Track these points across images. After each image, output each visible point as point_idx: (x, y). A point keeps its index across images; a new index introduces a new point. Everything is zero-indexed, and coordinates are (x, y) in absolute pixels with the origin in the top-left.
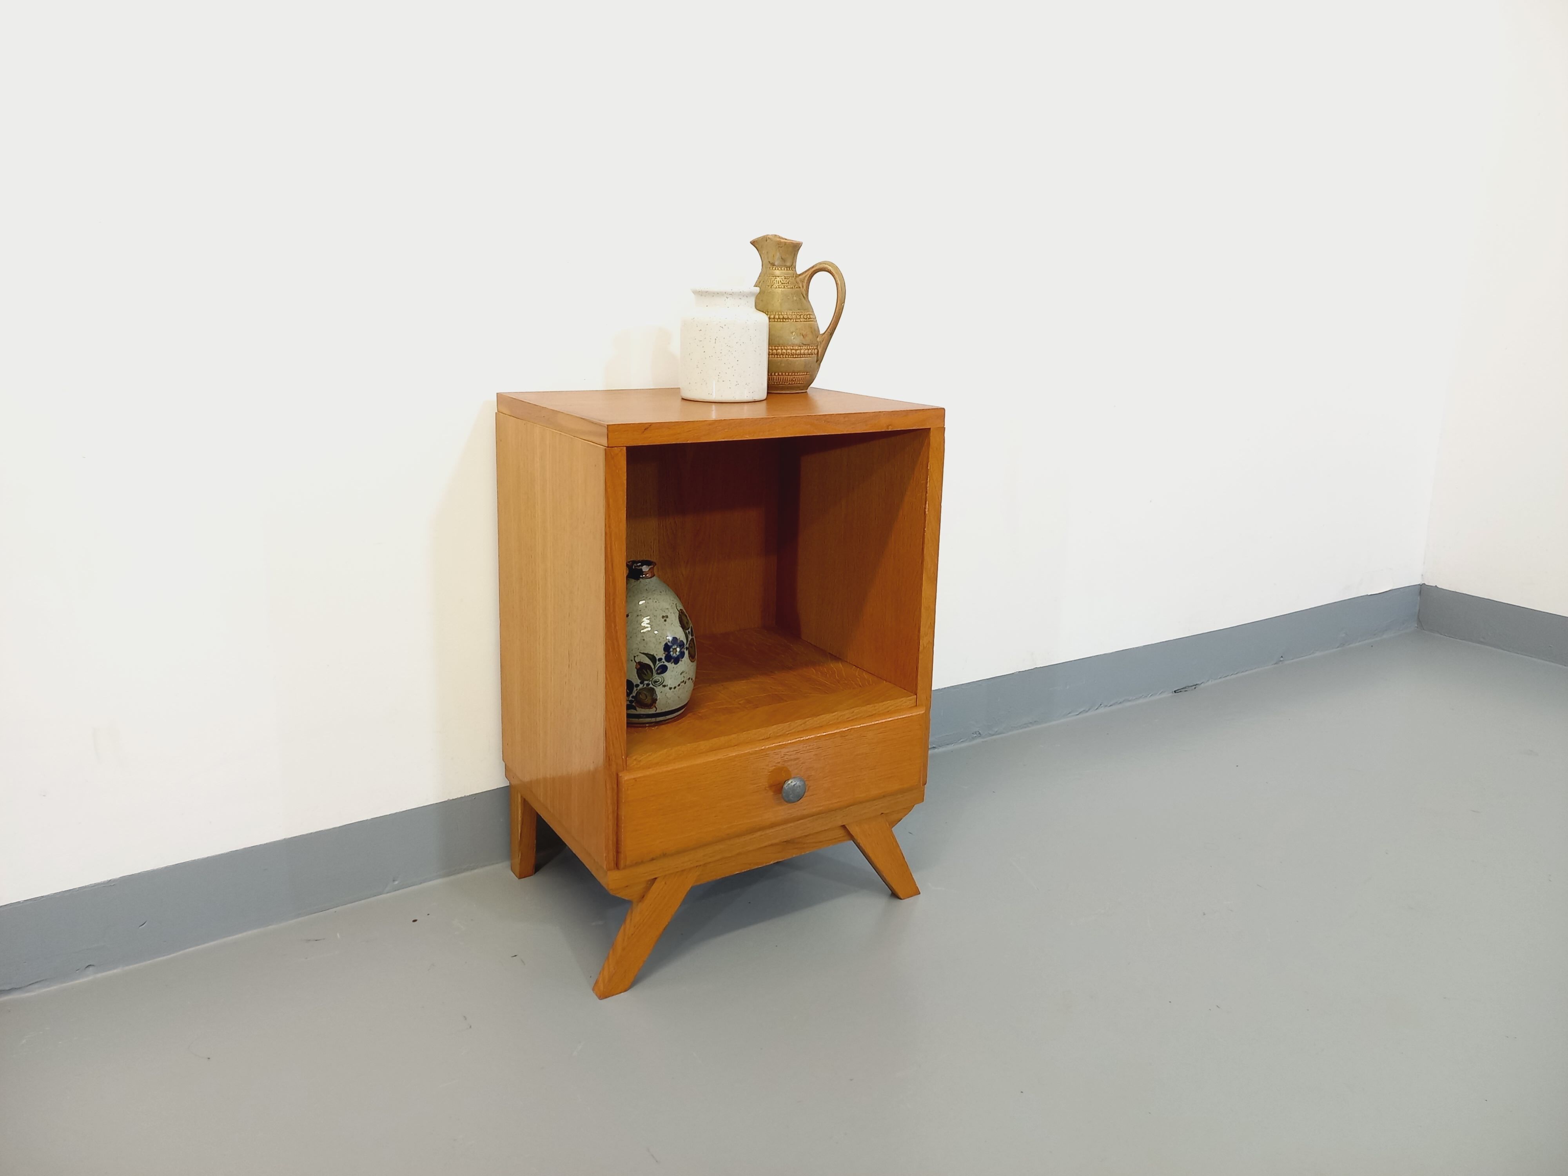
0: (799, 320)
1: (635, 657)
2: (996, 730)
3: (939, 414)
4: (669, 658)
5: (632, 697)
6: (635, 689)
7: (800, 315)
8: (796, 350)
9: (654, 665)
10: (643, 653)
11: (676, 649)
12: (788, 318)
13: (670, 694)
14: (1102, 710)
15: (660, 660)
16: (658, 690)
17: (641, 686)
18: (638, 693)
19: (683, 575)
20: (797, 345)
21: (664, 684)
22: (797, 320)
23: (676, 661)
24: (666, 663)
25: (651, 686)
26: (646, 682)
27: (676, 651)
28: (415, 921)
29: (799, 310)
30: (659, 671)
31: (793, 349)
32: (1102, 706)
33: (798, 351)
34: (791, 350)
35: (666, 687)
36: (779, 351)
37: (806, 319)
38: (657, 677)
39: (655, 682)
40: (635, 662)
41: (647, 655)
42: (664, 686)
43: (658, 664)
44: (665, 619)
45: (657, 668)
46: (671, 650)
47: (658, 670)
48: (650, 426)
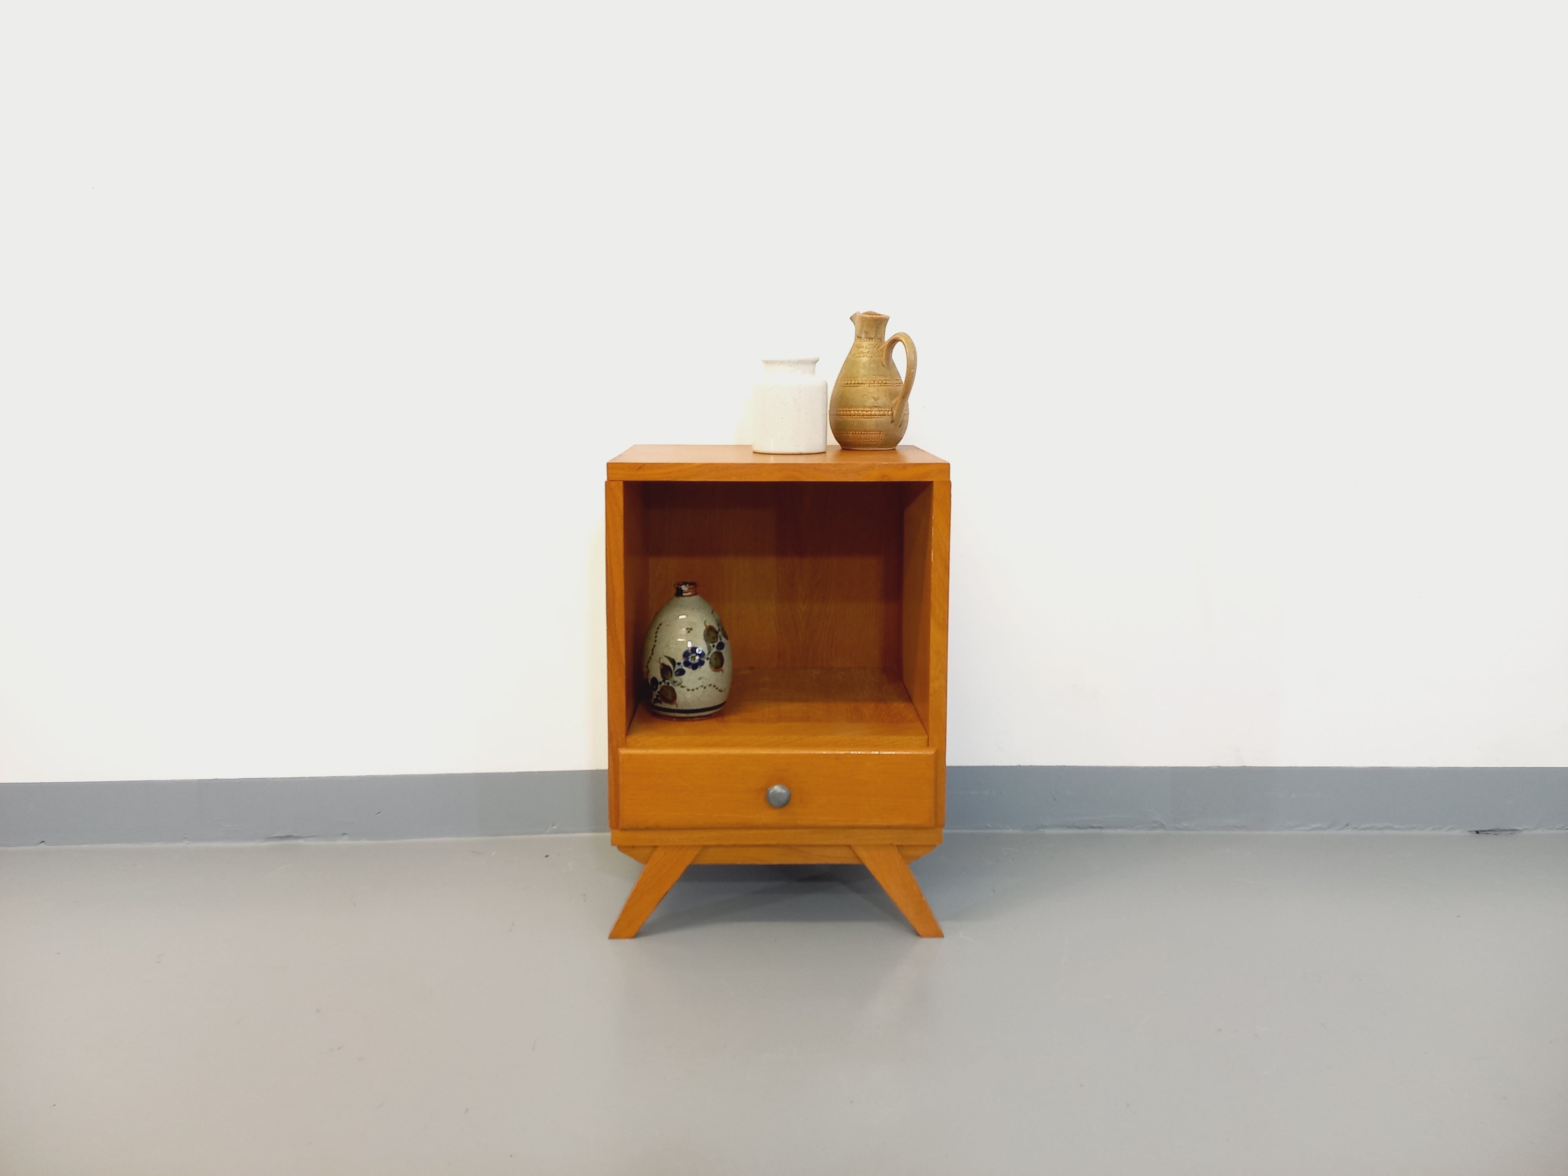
0: (872, 385)
1: (660, 659)
2: (1186, 825)
3: (945, 468)
4: (687, 664)
5: (658, 692)
6: (659, 686)
7: (874, 381)
8: (867, 411)
9: (674, 666)
10: (666, 657)
11: (694, 657)
12: (862, 383)
13: (689, 695)
14: (1347, 832)
15: (679, 664)
16: (677, 689)
17: (663, 684)
18: (662, 689)
19: (801, 610)
20: (867, 407)
21: (682, 685)
22: (870, 385)
23: (695, 667)
24: (684, 668)
25: (670, 685)
26: (667, 681)
27: (695, 659)
28: (547, 856)
29: (874, 375)
30: (677, 673)
31: (864, 411)
32: (1348, 827)
33: (869, 413)
34: (862, 411)
35: (684, 688)
36: (852, 412)
37: (881, 384)
38: (675, 678)
39: (675, 682)
40: (660, 662)
41: (669, 658)
42: (682, 687)
43: (677, 667)
44: (689, 630)
45: (676, 670)
46: (690, 657)
47: (676, 671)
48: (643, 465)
